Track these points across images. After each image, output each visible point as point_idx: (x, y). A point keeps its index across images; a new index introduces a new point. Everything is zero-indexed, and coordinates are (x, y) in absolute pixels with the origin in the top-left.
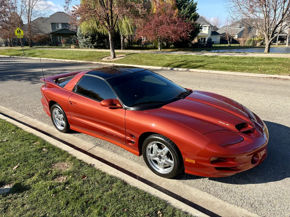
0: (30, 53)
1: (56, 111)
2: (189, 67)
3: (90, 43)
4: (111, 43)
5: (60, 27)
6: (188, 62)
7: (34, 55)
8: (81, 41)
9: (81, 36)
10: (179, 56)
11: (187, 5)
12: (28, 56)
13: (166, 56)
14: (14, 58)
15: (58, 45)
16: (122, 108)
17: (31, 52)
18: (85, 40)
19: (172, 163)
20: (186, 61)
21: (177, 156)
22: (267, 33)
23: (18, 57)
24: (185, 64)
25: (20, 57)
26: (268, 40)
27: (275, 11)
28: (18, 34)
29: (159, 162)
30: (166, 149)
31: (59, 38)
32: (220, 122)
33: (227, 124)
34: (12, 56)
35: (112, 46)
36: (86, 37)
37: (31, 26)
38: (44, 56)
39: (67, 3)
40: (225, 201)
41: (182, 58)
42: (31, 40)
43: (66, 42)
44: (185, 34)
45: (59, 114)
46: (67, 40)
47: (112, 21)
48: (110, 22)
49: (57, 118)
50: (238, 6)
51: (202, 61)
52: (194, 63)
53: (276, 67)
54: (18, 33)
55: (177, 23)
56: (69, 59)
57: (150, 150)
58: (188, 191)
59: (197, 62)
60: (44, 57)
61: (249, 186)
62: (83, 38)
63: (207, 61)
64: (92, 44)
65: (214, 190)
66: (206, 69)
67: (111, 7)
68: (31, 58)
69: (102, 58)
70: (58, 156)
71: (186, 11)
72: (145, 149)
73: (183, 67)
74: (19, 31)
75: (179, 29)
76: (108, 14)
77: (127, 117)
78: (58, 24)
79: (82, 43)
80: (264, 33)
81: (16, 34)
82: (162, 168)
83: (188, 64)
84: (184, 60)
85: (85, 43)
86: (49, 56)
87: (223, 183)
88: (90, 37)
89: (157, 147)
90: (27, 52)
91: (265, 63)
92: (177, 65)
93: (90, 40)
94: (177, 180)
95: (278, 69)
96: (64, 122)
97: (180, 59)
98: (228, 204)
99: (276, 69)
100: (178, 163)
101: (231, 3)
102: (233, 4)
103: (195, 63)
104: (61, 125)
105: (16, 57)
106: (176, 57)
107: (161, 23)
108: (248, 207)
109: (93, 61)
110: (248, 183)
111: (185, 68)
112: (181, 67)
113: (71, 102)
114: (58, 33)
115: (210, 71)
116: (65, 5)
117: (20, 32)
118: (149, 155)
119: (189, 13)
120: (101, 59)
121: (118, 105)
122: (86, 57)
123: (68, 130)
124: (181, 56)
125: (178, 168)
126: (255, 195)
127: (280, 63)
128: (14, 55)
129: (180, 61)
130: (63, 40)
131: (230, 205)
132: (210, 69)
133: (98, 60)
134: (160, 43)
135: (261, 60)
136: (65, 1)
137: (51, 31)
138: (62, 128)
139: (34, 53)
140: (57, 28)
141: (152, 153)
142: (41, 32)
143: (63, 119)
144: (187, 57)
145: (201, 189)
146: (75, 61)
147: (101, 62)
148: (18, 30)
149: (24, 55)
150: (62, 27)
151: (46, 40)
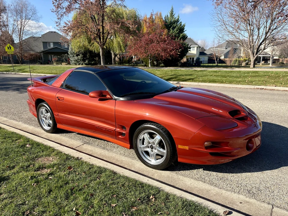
0: (19, 69)
1: (43, 110)
2: (179, 80)
3: (81, 61)
4: (103, 58)
5: (52, 46)
6: (178, 76)
7: (24, 71)
8: (72, 59)
9: (73, 54)
10: (169, 70)
11: (176, 26)
12: (17, 72)
13: (156, 70)
14: (3, 73)
15: (49, 63)
16: (111, 99)
17: (21, 68)
18: (76, 58)
19: (164, 152)
20: (176, 74)
21: (169, 144)
22: (252, 51)
23: (8, 73)
24: (175, 78)
25: (10, 73)
26: (253, 56)
27: (259, 29)
28: (9, 50)
29: (151, 152)
30: (158, 138)
31: (50, 56)
32: (213, 109)
33: (220, 111)
34: (1, 72)
35: (103, 61)
36: (77, 55)
37: (22, 44)
38: (34, 71)
39: (59, 19)
40: (221, 188)
41: (172, 72)
42: (22, 58)
43: (57, 60)
44: (174, 52)
45: (46, 113)
46: (58, 58)
47: (103, 37)
48: (102, 38)
49: (44, 117)
50: (224, 25)
51: (191, 75)
52: (183, 76)
53: (262, 79)
54: (8, 49)
55: (166, 41)
57: (142, 140)
58: (182, 181)
59: (186, 75)
60: (34, 73)
61: (244, 175)
62: (74, 56)
63: (196, 75)
64: (83, 62)
65: (209, 179)
66: (195, 81)
67: (103, 23)
68: (21, 73)
70: (43, 151)
71: (174, 31)
72: (136, 140)
73: (173, 80)
74: (10, 47)
75: (168, 47)
76: (99, 30)
77: (116, 108)
78: (49, 43)
79: (73, 61)
80: (249, 51)
81: (7, 50)
82: (155, 160)
83: (178, 77)
84: (174, 74)
85: (77, 61)
86: (39, 71)
87: (218, 173)
88: (81, 55)
89: (149, 136)
90: (17, 68)
91: (252, 76)
92: (167, 79)
93: (82, 57)
94: (170, 171)
95: (265, 80)
96: (51, 122)
97: (170, 73)
98: (224, 192)
99: (263, 81)
100: (171, 151)
101: (217, 22)
102: (219, 24)
103: (185, 76)
104: (48, 126)
105: (5, 73)
106: (166, 72)
107: (152, 41)
108: (245, 193)
110: (243, 172)
111: (175, 81)
112: (171, 80)
113: (59, 98)
114: (49, 51)
115: (200, 83)
116: (57, 21)
117: (10, 48)
118: (140, 146)
119: (178, 33)
121: (108, 96)
123: (55, 130)
124: (171, 71)
125: (171, 156)
126: (251, 182)
127: (266, 75)
128: (3, 71)
129: (170, 75)
130: (54, 58)
131: (226, 192)
132: (199, 81)
134: (150, 61)
135: (248, 74)
136: (58, 17)
137: (42, 49)
138: (49, 128)
139: (24, 69)
140: (48, 47)
141: (143, 144)
142: (32, 50)
143: (50, 118)
144: (177, 71)
145: (195, 179)
148: (9, 47)
149: (14, 71)
150: (54, 46)
151: (37, 58)
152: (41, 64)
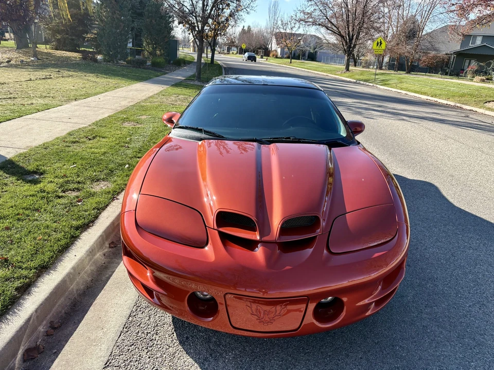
0: (384, 79)
5: (479, 42)
7: (387, 83)
12: (377, 84)
14: (359, 83)
23: (365, 83)
25: (367, 84)
28: (377, 48)
31: (467, 62)
34: (358, 81)
37: (420, 38)
38: (398, 85)
46: (481, 66)
54: (377, 45)
56: (428, 96)
68: (379, 86)
69: (489, 102)
74: (381, 42)
78: (475, 37)
105: (362, 82)
109: (466, 104)
117: (381, 44)
120: (486, 102)
122: (463, 95)
128: (362, 80)
133: (477, 104)
137: (457, 47)
139: (388, 80)
140: (470, 45)
142: (435, 50)
146: (436, 99)
147: (480, 108)
148: (379, 42)
149: (375, 81)
150: (482, 43)
151: (443, 63)
152: (446, 74)
